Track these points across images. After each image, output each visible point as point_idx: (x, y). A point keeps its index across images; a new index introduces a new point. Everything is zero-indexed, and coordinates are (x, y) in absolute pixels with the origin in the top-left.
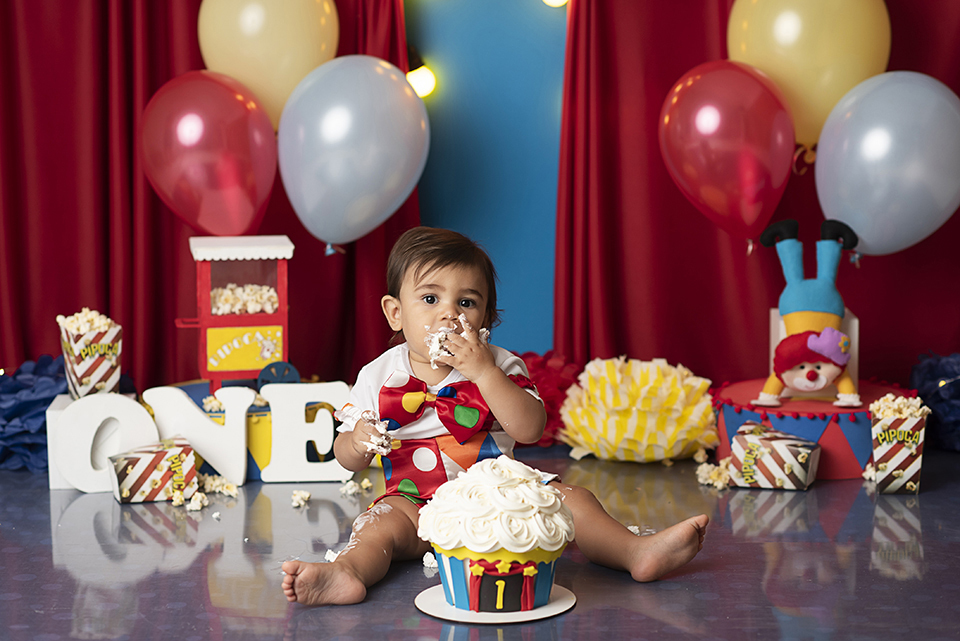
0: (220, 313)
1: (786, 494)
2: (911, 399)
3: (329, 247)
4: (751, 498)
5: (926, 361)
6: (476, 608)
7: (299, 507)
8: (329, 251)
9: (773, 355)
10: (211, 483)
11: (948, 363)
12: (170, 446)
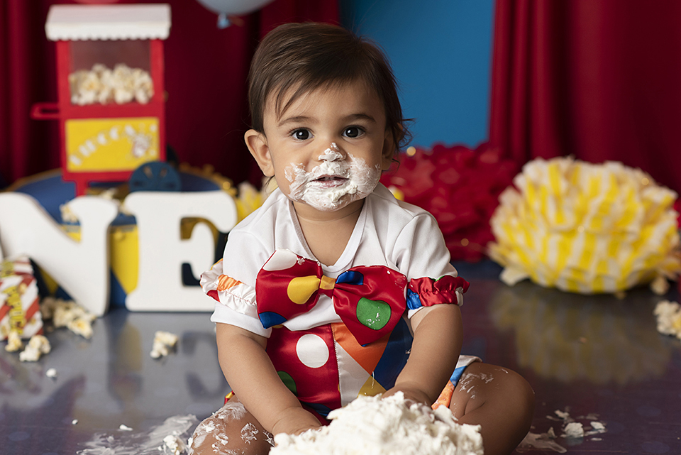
0: (82, 102)
3: (222, 18)
7: (161, 357)
8: (223, 23)
10: (63, 314)
12: (9, 273)
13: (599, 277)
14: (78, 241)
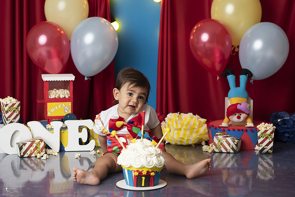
0: (51, 98)
1: (231, 154)
2: (270, 124)
3: (86, 77)
4: (219, 155)
5: (274, 114)
6: (136, 186)
7: (77, 158)
8: (86, 79)
9: (226, 111)
10: (49, 151)
11: (281, 114)
12: (36, 139)
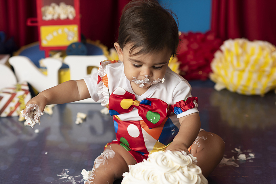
0: (47, 19)
12: (20, 89)
13: (254, 89)
14: (46, 75)
